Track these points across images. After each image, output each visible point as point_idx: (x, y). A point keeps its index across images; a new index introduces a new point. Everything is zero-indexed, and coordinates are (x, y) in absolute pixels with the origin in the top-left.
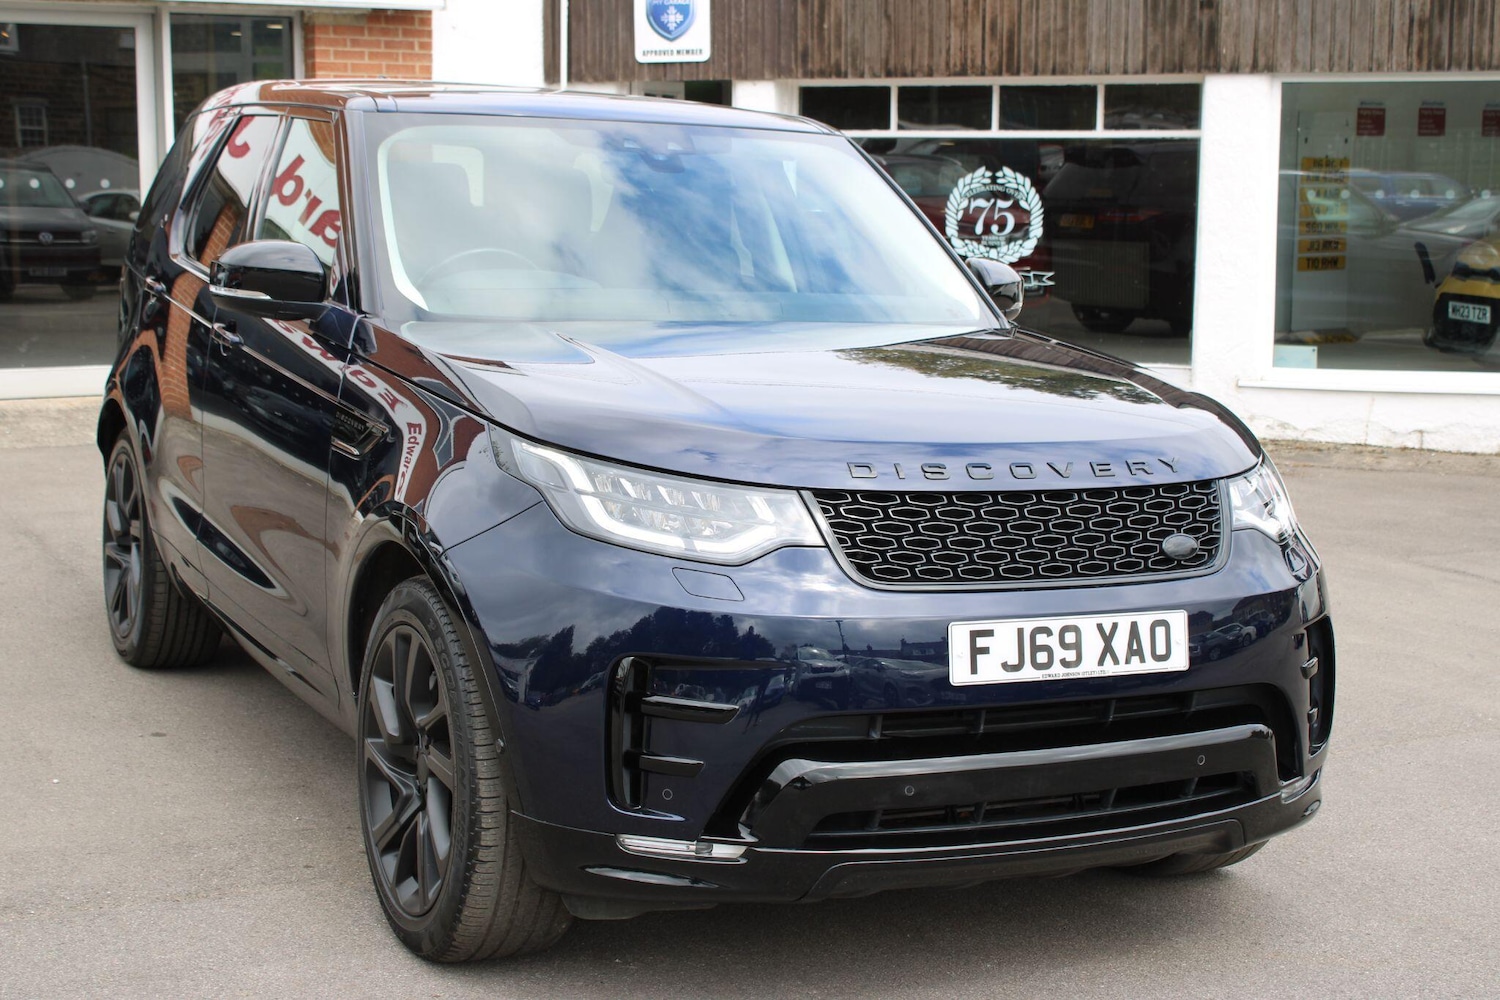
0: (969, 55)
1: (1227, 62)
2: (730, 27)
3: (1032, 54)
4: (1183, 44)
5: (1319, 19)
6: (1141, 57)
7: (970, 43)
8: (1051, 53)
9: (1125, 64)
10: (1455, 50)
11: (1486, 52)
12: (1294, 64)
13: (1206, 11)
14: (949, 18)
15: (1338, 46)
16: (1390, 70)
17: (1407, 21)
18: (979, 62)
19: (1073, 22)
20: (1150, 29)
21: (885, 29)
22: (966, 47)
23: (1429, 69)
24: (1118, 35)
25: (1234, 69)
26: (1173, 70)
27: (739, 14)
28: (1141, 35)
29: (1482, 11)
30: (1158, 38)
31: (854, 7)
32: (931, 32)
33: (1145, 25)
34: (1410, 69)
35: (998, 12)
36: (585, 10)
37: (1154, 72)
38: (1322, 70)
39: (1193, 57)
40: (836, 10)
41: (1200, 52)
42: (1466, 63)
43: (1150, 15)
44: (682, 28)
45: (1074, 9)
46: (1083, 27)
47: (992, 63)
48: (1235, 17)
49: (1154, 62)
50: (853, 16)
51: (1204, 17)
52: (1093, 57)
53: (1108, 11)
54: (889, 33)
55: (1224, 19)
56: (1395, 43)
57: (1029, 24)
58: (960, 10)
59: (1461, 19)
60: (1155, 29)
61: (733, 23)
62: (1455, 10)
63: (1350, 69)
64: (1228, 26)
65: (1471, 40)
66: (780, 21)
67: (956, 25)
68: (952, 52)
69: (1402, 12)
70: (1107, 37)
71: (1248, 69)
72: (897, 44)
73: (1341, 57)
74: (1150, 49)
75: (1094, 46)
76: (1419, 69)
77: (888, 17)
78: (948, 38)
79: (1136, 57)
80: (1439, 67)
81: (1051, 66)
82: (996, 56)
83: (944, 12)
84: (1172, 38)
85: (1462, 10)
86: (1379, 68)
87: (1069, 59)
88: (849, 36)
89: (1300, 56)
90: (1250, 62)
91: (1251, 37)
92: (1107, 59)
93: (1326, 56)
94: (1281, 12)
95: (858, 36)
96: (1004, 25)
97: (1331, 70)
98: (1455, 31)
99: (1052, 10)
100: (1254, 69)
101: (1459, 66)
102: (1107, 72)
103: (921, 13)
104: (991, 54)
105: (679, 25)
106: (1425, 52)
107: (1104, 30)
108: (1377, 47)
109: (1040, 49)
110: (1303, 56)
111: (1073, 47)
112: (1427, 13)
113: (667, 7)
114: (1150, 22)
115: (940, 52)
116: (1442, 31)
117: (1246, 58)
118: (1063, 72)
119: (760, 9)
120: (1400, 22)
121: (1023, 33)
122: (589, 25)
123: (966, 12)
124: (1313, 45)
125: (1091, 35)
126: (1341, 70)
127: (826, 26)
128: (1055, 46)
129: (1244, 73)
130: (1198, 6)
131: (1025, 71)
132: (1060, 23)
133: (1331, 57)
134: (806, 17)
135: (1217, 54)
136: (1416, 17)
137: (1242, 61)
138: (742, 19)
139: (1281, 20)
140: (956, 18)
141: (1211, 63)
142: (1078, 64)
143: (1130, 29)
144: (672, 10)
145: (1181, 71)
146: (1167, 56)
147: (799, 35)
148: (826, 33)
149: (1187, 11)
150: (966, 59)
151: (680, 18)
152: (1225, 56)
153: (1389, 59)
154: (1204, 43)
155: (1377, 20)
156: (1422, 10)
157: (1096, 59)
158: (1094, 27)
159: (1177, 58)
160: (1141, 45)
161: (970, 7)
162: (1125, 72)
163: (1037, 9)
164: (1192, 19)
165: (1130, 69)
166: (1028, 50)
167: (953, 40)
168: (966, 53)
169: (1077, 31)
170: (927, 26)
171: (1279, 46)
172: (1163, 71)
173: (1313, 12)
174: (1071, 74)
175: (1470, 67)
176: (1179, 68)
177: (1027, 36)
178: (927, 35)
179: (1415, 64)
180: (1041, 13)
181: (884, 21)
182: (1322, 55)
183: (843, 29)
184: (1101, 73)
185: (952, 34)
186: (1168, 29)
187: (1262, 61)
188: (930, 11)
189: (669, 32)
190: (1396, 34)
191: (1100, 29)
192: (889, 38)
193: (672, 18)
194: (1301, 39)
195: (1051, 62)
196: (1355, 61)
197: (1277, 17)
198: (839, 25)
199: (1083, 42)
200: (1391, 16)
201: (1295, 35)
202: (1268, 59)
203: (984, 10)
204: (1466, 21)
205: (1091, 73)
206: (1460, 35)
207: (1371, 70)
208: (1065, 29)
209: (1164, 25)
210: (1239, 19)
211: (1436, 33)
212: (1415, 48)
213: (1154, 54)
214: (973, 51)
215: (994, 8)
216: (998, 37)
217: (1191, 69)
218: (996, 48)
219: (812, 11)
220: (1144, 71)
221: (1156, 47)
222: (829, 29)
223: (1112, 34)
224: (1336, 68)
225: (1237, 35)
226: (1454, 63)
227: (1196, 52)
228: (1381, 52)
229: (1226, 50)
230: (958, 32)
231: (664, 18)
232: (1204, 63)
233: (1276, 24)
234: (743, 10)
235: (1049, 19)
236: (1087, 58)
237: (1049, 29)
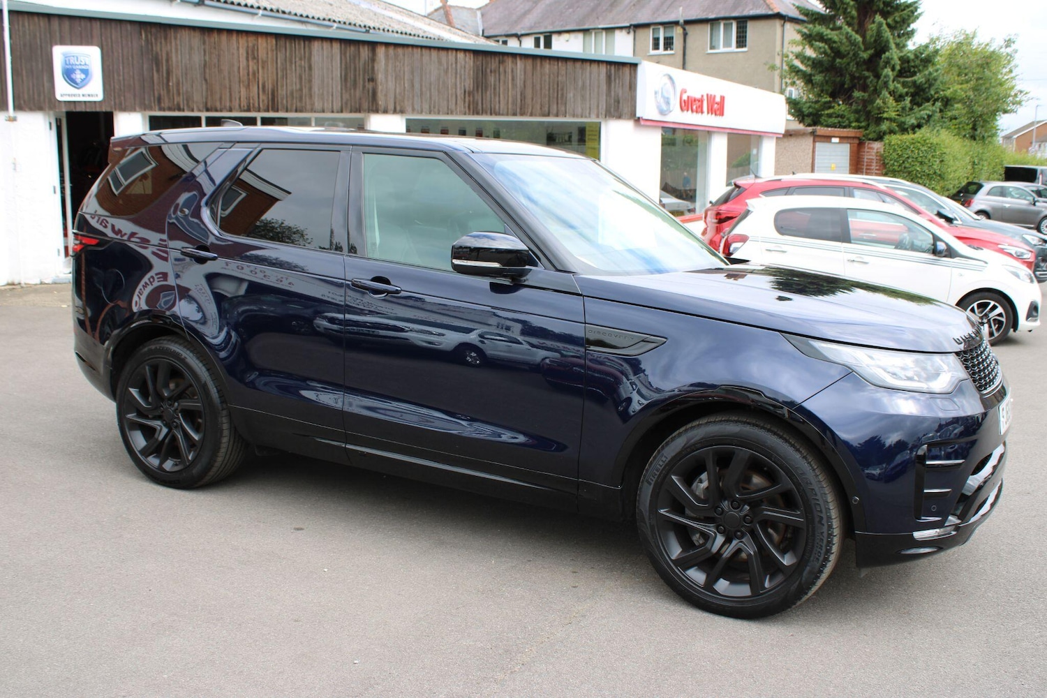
0: (251, 101)
1: (382, 108)
2: (114, 82)
3: (285, 102)
4: (360, 99)
5: (424, 89)
6: (340, 104)
7: (251, 95)
8: (295, 101)
9: (332, 108)
10: (484, 106)
11: (497, 107)
12: (413, 110)
13: (371, 83)
14: (240, 82)
15: (433, 102)
16: (457, 114)
17: (463, 91)
18: (257, 105)
19: (305, 87)
20: (344, 91)
21: (204, 86)
22: (249, 97)
23: (473, 114)
24: (328, 92)
25: (385, 112)
26: (356, 112)
27: (119, 75)
28: (339, 94)
29: (495, 89)
30: (348, 96)
31: (186, 74)
32: (230, 88)
33: (342, 89)
34: (465, 114)
35: (266, 79)
36: (22, 70)
37: (346, 112)
38: (426, 113)
39: (365, 105)
40: (176, 75)
41: (369, 103)
42: (489, 112)
43: (343, 83)
44: (84, 83)
45: (305, 79)
46: (310, 89)
47: (263, 105)
48: (385, 86)
49: (346, 107)
50: (186, 79)
51: (370, 86)
52: (316, 104)
53: (323, 81)
54: (207, 89)
55: (380, 88)
56: (458, 102)
57: (282, 86)
58: (246, 78)
59: (486, 93)
60: (346, 91)
61: (116, 81)
62: (484, 88)
63: (439, 113)
64: (382, 91)
65: (491, 101)
66: (143, 81)
67: (243, 85)
68: (242, 99)
69: (461, 88)
70: (323, 94)
71: (392, 112)
72: (212, 95)
73: (434, 107)
74: (344, 101)
75: (316, 99)
76: (469, 114)
77: (206, 80)
78: (240, 92)
79: (337, 105)
80: (478, 113)
81: (294, 108)
82: (266, 102)
83: (237, 79)
84: (355, 96)
85: (486, 88)
86: (452, 113)
87: (304, 105)
88: (184, 88)
89: (416, 107)
90: (393, 108)
91: (393, 96)
92: (323, 105)
93: (427, 107)
94: (406, 85)
95: (189, 90)
96: (269, 86)
97: (430, 113)
98: (484, 97)
99: (294, 80)
100: (395, 112)
101: (486, 113)
102: (323, 111)
103: (224, 79)
104: (263, 101)
105: (83, 80)
106: (471, 106)
107: (321, 91)
108: (450, 104)
109: (289, 99)
110: (417, 107)
111: (306, 99)
112: (472, 88)
113: (75, 70)
114: (343, 87)
115: (236, 100)
116: (478, 97)
117: (391, 107)
118: (301, 111)
119: (131, 73)
120: (460, 92)
121: (280, 91)
122: (25, 78)
123: (249, 79)
124: (422, 102)
125: (315, 93)
126: (435, 113)
127: (171, 84)
128: (296, 98)
129: (390, 114)
130: (367, 80)
131: (281, 110)
132: (298, 87)
133: (430, 107)
134: (159, 78)
135: (377, 104)
136: (467, 90)
137: (389, 107)
138: (121, 78)
139: (406, 89)
140: (243, 82)
141: (374, 108)
142: (308, 107)
143: (334, 90)
144: (78, 72)
145: (360, 112)
146: (353, 104)
147: (155, 88)
148: (171, 88)
149: (361, 82)
150: (250, 104)
151: (83, 76)
152: (381, 106)
153: (456, 109)
154: (370, 99)
155: (450, 91)
156: (469, 87)
157: (318, 105)
158: (316, 89)
159: (358, 106)
160: (339, 98)
161: (251, 77)
162: (333, 112)
163: (286, 78)
164: (364, 87)
165: (335, 110)
166: (282, 99)
167: (242, 93)
168: (249, 100)
169: (307, 90)
170: (228, 86)
171: (406, 102)
172: (351, 112)
173: (421, 86)
174: (305, 112)
175: (491, 114)
176: (358, 110)
177: (282, 92)
178: (228, 90)
179: (467, 111)
180: (288, 81)
181: (204, 82)
182: (426, 106)
183: (181, 85)
184: (320, 112)
185: (242, 90)
186: (352, 91)
187: (398, 108)
188: (229, 78)
189: (77, 84)
190: (459, 98)
191: (319, 90)
192: (207, 91)
193: (79, 76)
194: (416, 98)
195: (295, 106)
196: (441, 110)
197: (405, 87)
198: (178, 84)
199: (311, 96)
200: (456, 89)
201: (413, 97)
202: (401, 107)
203: (258, 78)
204: (488, 93)
205: (315, 112)
206: (486, 100)
207: (448, 114)
208: (301, 90)
209: (350, 89)
210: (387, 88)
211: (476, 98)
212: (467, 105)
213: (346, 104)
214: (253, 99)
215: (263, 78)
216: (267, 92)
217: (365, 111)
218: (265, 98)
219: (163, 76)
220: (342, 112)
221: (347, 100)
222: (173, 86)
223: (325, 93)
224: (432, 112)
225: (386, 95)
226: (483, 112)
227: (367, 104)
228: (452, 106)
229: (381, 102)
230: (245, 90)
231: (73, 76)
232: (371, 108)
233: (404, 91)
234: (121, 74)
235: (292, 84)
236: (313, 104)
237: (293, 89)
